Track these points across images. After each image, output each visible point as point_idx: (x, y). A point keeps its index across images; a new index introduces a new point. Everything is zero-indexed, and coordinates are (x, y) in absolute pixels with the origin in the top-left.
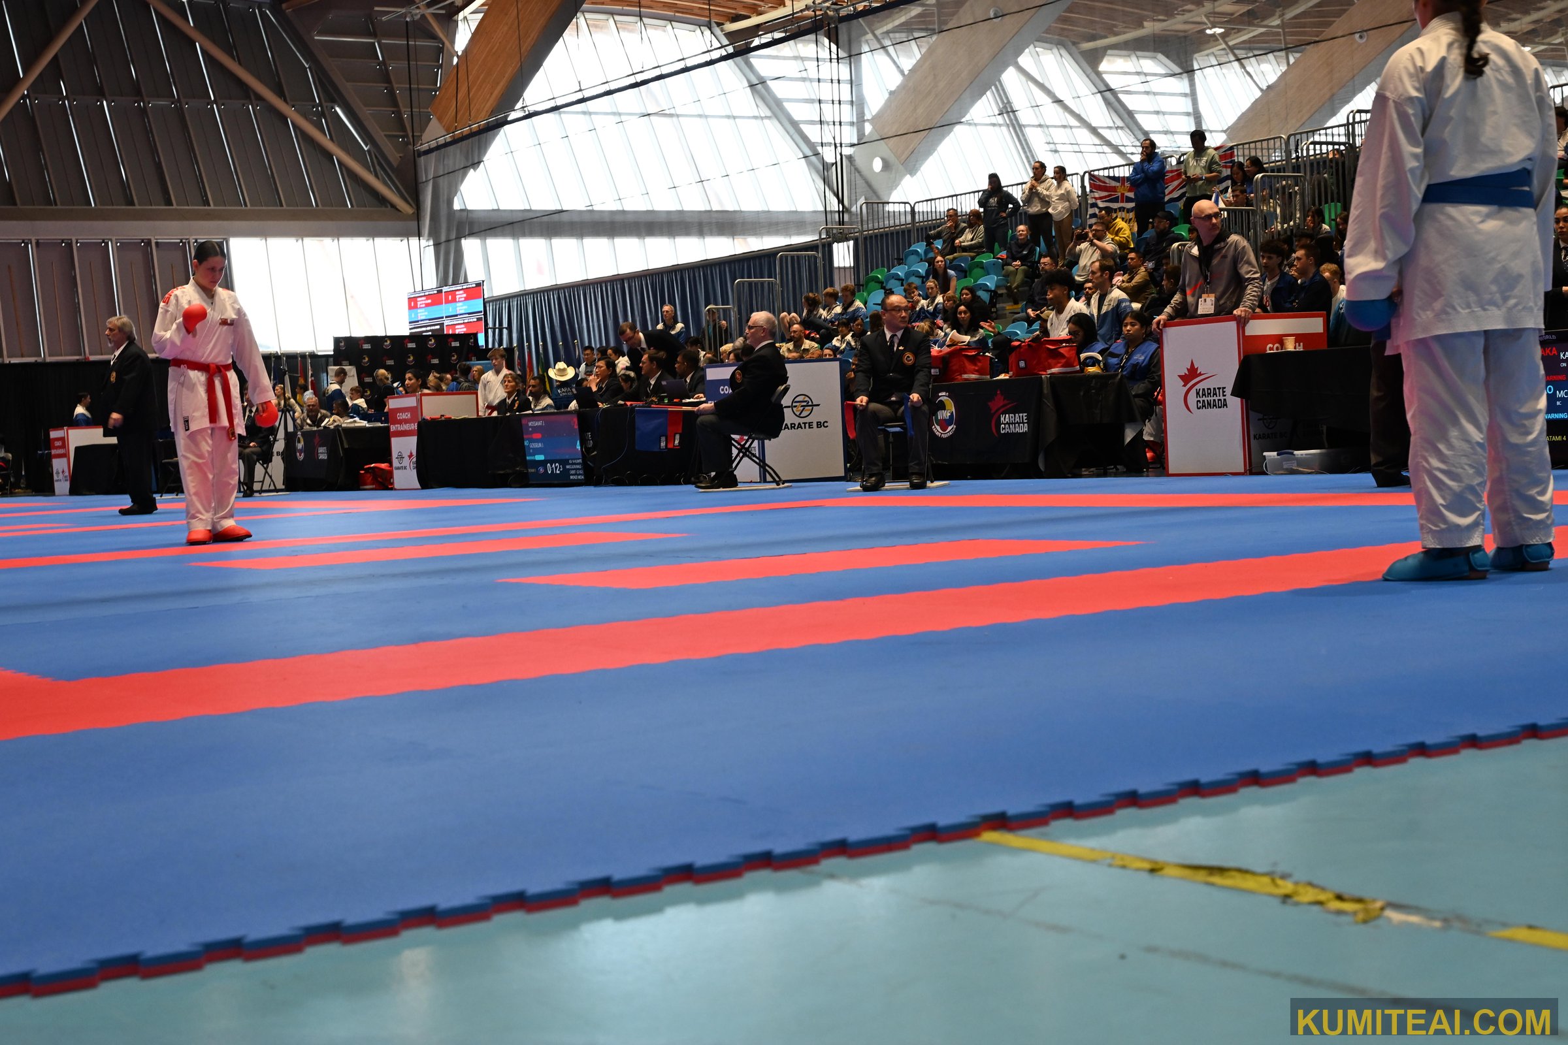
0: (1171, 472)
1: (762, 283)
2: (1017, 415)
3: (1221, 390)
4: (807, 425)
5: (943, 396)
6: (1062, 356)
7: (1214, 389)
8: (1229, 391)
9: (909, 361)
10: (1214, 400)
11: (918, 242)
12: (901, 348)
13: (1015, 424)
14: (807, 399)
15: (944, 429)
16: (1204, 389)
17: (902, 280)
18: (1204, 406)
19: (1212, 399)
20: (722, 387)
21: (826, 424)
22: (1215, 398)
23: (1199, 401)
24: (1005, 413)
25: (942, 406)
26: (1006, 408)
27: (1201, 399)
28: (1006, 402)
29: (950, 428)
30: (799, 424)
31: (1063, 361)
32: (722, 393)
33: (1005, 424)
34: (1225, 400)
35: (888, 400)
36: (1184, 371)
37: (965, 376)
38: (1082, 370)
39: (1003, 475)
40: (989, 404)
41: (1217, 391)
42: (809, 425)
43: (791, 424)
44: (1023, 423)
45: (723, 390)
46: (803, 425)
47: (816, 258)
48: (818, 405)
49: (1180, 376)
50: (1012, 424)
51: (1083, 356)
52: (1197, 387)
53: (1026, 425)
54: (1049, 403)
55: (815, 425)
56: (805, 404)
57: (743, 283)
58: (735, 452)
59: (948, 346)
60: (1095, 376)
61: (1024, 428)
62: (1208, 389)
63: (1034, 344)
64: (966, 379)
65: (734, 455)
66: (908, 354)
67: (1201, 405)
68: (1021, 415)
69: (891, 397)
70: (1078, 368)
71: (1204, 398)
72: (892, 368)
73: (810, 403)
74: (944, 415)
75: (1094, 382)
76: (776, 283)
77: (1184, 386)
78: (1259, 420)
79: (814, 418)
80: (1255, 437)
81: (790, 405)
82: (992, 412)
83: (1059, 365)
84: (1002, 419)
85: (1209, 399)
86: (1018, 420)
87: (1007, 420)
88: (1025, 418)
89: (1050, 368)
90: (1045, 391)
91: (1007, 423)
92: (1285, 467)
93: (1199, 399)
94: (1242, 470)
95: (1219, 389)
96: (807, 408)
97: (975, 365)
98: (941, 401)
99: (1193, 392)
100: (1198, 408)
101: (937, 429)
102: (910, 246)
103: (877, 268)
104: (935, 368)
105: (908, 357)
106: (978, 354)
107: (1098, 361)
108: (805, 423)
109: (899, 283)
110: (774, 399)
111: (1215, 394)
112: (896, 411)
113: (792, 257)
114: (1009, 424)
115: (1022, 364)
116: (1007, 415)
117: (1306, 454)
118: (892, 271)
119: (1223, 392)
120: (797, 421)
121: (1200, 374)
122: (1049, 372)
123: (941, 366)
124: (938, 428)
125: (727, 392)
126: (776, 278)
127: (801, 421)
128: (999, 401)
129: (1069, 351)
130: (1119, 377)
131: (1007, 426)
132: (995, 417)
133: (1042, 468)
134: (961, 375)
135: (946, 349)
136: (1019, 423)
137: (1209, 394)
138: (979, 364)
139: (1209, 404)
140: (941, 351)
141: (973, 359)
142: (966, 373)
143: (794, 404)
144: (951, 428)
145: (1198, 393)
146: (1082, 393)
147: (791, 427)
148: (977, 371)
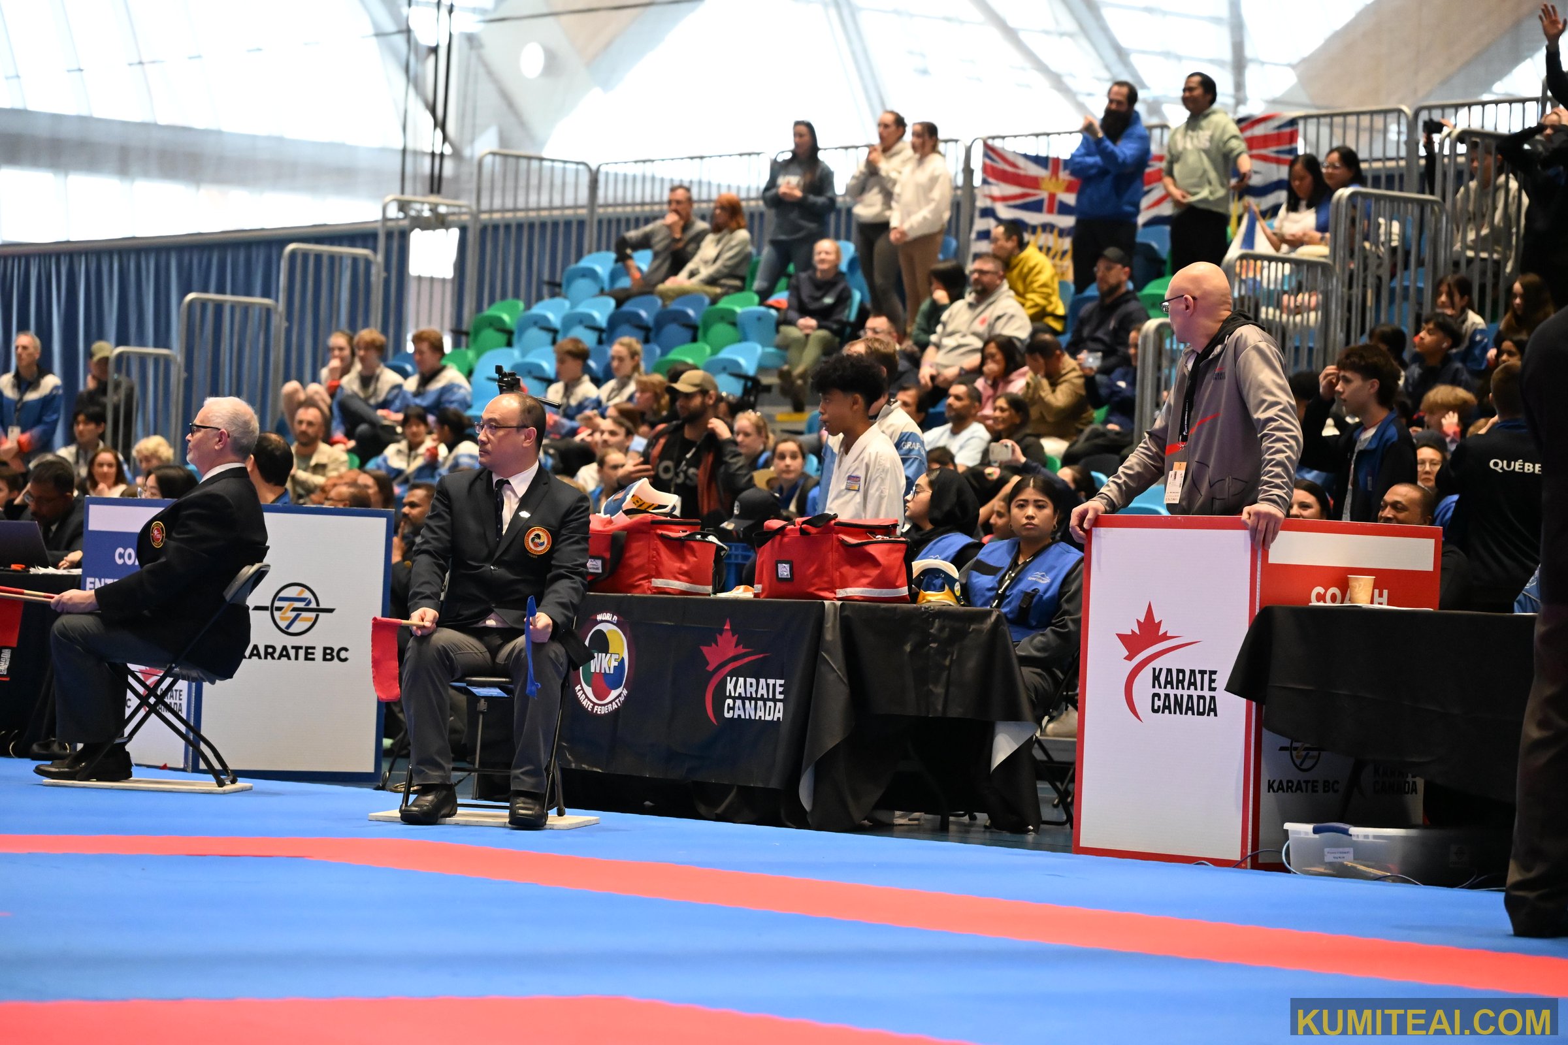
0: (1083, 844)
1: (246, 308)
2: (762, 681)
3: (1206, 677)
4: (302, 653)
5: (607, 623)
6: (873, 561)
7: (1192, 672)
8: (1222, 680)
9: (537, 545)
10: (1190, 697)
11: (599, 249)
12: (525, 514)
13: (756, 699)
14: (307, 594)
15: (600, 695)
16: (1169, 671)
17: (554, 331)
18: (1166, 707)
19: (1186, 693)
20: (120, 550)
21: (343, 655)
22: (1192, 691)
23: (1158, 695)
24: (736, 673)
25: (602, 643)
26: (738, 664)
27: (1162, 692)
28: (741, 650)
29: (614, 694)
30: (285, 648)
31: (874, 573)
32: (120, 562)
33: (734, 699)
34: (1213, 698)
35: (481, 625)
36: (1130, 627)
37: (658, 582)
38: (913, 597)
39: (719, 811)
40: (705, 649)
41: (1198, 677)
42: (307, 653)
43: (267, 647)
44: (775, 700)
45: (121, 556)
46: (292, 653)
47: (368, 263)
48: (331, 611)
49: (1120, 636)
50: (750, 699)
51: (918, 565)
52: (1157, 664)
53: (780, 705)
54: (834, 663)
55: (318, 654)
56: (301, 605)
57: (204, 304)
58: (133, 702)
59: (628, 512)
60: (942, 614)
61: (775, 712)
62: (1179, 671)
63: (813, 530)
64: (661, 591)
65: (128, 712)
66: (538, 530)
67: (1158, 703)
68: (771, 682)
69: (485, 614)
70: (904, 591)
71: (1169, 690)
72: (497, 554)
73: (313, 605)
74: (603, 663)
75: (937, 624)
76: (276, 308)
77: (1129, 658)
78: (1282, 749)
79: (317, 639)
80: (1270, 786)
81: (269, 604)
82: (710, 668)
83: (865, 581)
84: (730, 686)
85: (1179, 692)
86: (762, 691)
87: (740, 690)
88: (779, 689)
89: (844, 586)
90: (828, 636)
91: (740, 697)
92: (1329, 858)
93: (1157, 690)
94: (1236, 856)
95: (1202, 672)
96: (304, 614)
97: (683, 559)
98: (600, 633)
99: (1146, 674)
100: (1154, 711)
101: (585, 694)
102: (579, 256)
103: (504, 296)
104: (594, 557)
105: (538, 536)
106: (691, 537)
107: (950, 581)
108: (297, 648)
109: (547, 337)
110: (229, 594)
111: (1193, 684)
112: (494, 651)
113: (318, 257)
114: (743, 699)
115: (784, 570)
116: (741, 680)
117: (1375, 837)
118: (537, 309)
119: (1212, 681)
120: (280, 641)
121: (1165, 637)
122: (841, 593)
123: (608, 555)
124: (589, 690)
125: (129, 562)
126: (277, 300)
127: (290, 641)
128: (726, 646)
129: (890, 551)
130: (993, 618)
131: (739, 702)
132: (715, 681)
133: (806, 801)
134: (648, 578)
135: (621, 519)
136: (765, 700)
137: (1182, 682)
138: (692, 559)
139: (1179, 704)
140: (610, 522)
141: (678, 547)
142: (659, 575)
143: (277, 604)
144: (617, 694)
145: (1156, 678)
146: (908, 648)
147: (266, 654)
148: (686, 574)
